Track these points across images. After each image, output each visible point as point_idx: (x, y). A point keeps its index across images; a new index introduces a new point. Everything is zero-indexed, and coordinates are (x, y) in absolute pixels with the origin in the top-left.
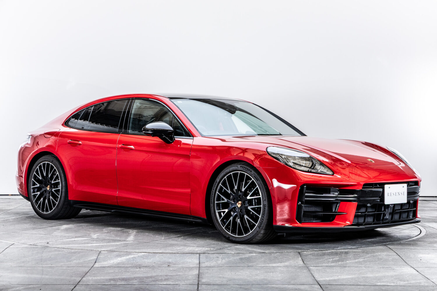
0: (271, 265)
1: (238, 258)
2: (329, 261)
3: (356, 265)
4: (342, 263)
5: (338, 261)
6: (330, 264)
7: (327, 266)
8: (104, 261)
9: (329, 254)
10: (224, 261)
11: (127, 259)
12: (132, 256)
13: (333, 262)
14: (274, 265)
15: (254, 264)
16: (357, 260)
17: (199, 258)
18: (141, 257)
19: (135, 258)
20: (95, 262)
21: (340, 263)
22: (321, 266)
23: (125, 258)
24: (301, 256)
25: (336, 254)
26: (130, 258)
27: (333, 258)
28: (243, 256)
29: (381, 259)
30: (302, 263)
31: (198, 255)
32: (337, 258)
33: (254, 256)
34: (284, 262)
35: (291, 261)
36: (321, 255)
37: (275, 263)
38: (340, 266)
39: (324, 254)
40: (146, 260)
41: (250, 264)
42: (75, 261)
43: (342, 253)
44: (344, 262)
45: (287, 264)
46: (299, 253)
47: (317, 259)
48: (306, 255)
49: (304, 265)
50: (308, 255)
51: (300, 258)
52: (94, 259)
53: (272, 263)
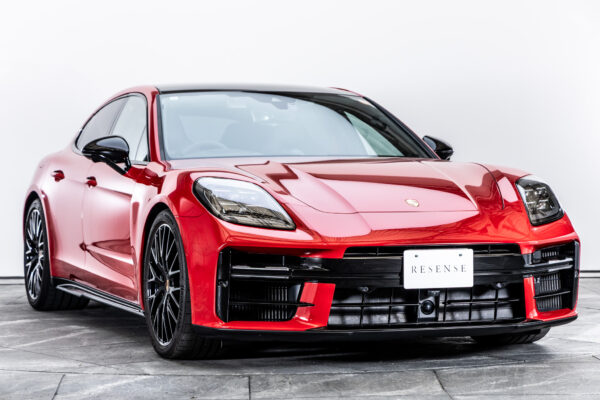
0: (382, 394)
1: (322, 381)
2: (490, 386)
3: (540, 392)
4: (515, 388)
5: (508, 384)
6: (491, 391)
7: (486, 394)
8: (73, 391)
9: (489, 374)
10: (295, 388)
11: (115, 388)
12: (125, 382)
13: (497, 386)
14: (389, 393)
15: (351, 392)
16: (541, 383)
17: (249, 383)
18: (141, 382)
19: (129, 384)
20: (56, 394)
21: (510, 388)
22: (476, 395)
23: (110, 385)
24: (437, 377)
25: (503, 372)
26: (119, 386)
27: (497, 380)
28: (331, 379)
29: (587, 380)
30: (441, 389)
31: (246, 379)
32: (504, 380)
33: (350, 378)
34: (407, 388)
35: (421, 386)
36: (474, 375)
37: (390, 390)
38: (512, 394)
39: (480, 374)
40: (150, 389)
41: (343, 393)
42: (17, 393)
43: (513, 370)
44: (519, 387)
45: (412, 391)
46: (435, 371)
47: (468, 381)
48: (447, 376)
49: (444, 393)
50: (451, 374)
51: (437, 381)
52: (52, 389)
53: (384, 390)
